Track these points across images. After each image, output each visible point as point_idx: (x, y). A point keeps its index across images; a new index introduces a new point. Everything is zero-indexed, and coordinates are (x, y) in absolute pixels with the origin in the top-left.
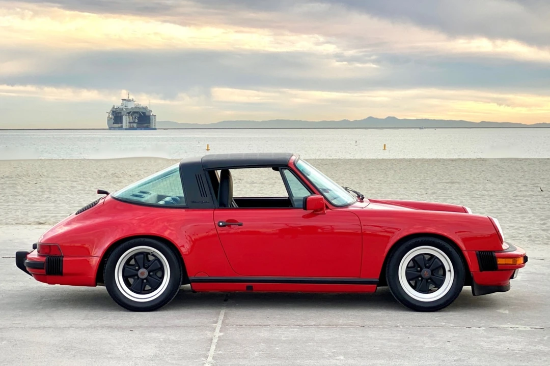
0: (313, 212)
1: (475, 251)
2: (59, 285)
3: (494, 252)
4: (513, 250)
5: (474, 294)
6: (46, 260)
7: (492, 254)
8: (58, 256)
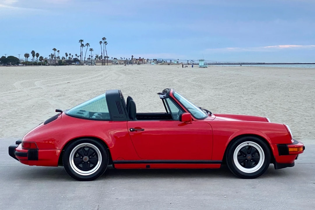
0: (185, 122)
1: (277, 144)
2: (36, 166)
3: (287, 144)
4: (297, 143)
5: (275, 168)
6: (28, 151)
7: (286, 146)
8: (36, 149)
